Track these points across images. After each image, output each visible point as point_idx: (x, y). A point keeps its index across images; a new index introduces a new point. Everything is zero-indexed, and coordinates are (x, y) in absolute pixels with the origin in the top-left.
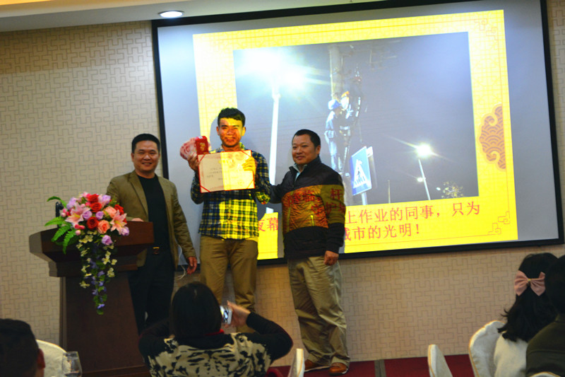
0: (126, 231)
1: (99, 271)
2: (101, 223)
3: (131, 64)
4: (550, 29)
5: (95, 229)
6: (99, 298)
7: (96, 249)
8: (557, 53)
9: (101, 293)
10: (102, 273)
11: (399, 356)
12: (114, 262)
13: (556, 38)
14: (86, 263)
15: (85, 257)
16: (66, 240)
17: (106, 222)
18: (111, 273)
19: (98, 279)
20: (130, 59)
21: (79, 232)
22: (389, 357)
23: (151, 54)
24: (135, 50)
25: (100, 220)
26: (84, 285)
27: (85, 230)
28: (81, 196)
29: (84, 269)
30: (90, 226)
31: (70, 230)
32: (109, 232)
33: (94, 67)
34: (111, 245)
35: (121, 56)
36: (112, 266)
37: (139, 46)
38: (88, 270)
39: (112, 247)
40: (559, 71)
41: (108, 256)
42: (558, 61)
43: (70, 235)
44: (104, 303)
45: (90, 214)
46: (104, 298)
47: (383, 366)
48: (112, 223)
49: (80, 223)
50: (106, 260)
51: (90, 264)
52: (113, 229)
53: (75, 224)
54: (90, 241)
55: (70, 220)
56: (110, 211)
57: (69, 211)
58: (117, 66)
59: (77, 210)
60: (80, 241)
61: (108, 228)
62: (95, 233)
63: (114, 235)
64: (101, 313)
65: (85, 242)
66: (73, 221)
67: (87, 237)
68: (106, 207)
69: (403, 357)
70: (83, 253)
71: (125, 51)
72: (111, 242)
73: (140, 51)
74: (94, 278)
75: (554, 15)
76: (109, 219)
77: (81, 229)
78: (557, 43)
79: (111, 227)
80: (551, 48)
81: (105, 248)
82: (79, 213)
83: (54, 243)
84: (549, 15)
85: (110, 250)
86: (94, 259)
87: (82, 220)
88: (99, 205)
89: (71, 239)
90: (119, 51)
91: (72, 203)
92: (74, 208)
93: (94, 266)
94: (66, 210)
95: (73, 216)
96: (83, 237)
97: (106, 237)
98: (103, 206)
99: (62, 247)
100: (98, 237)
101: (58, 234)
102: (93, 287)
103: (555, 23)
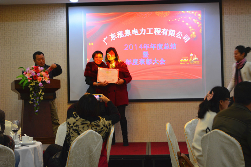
0: (49, 82)
1: (37, 97)
2: (39, 78)
3: (57, 21)
4: (223, 16)
5: (36, 80)
6: (36, 108)
7: (36, 88)
8: (225, 25)
9: (37, 106)
10: (38, 98)
11: (156, 141)
12: (43, 93)
13: (225, 19)
14: (32, 94)
15: (32, 91)
16: (24, 84)
17: (41, 77)
18: (42, 98)
19: (36, 100)
20: (57, 19)
21: (29, 80)
22: (153, 141)
23: (65, 17)
24: (59, 15)
25: (38, 76)
26: (30, 102)
27: (32, 80)
28: (32, 67)
29: (31, 96)
30: (34, 79)
31: (26, 80)
32: (42, 82)
33: (43, 21)
34: (42, 87)
35: (54, 17)
36: (42, 95)
37: (61, 14)
38: (33, 96)
39: (43, 88)
40: (225, 32)
41: (41, 91)
42: (225, 28)
43: (26, 82)
44: (38, 110)
45: (35, 74)
46: (38, 108)
47: (150, 144)
48: (43, 78)
49: (31, 77)
50: (40, 93)
51: (33, 94)
52: (44, 80)
53: (28, 77)
54: (34, 84)
55: (26, 76)
56: (43, 73)
57: (27, 72)
58: (52, 21)
59: (29, 72)
60: (30, 84)
61: (42, 80)
62: (36, 82)
63: (44, 82)
64: (36, 114)
65: (32, 85)
66: (28, 76)
67: (33, 83)
68: (41, 71)
69: (158, 141)
70: (31, 89)
71: (55, 16)
72: (42, 85)
73: (61, 16)
74: (35, 100)
75: (224, 10)
76: (42, 76)
77: (31, 80)
78: (225, 21)
79: (43, 79)
80: (223, 23)
81: (40, 88)
82: (30, 73)
83: (20, 85)
84: (222, 10)
85: (42, 89)
86: (35, 93)
87: (31, 76)
88: (38, 70)
89: (26, 83)
90: (53, 15)
91: (28, 69)
92: (28, 71)
93: (35, 95)
94: (25, 72)
95: (28, 74)
96: (31, 83)
97: (40, 83)
98: (40, 71)
99: (22, 86)
100: (37, 83)
101: (21, 82)
102: (34, 103)
103: (225, 13)
